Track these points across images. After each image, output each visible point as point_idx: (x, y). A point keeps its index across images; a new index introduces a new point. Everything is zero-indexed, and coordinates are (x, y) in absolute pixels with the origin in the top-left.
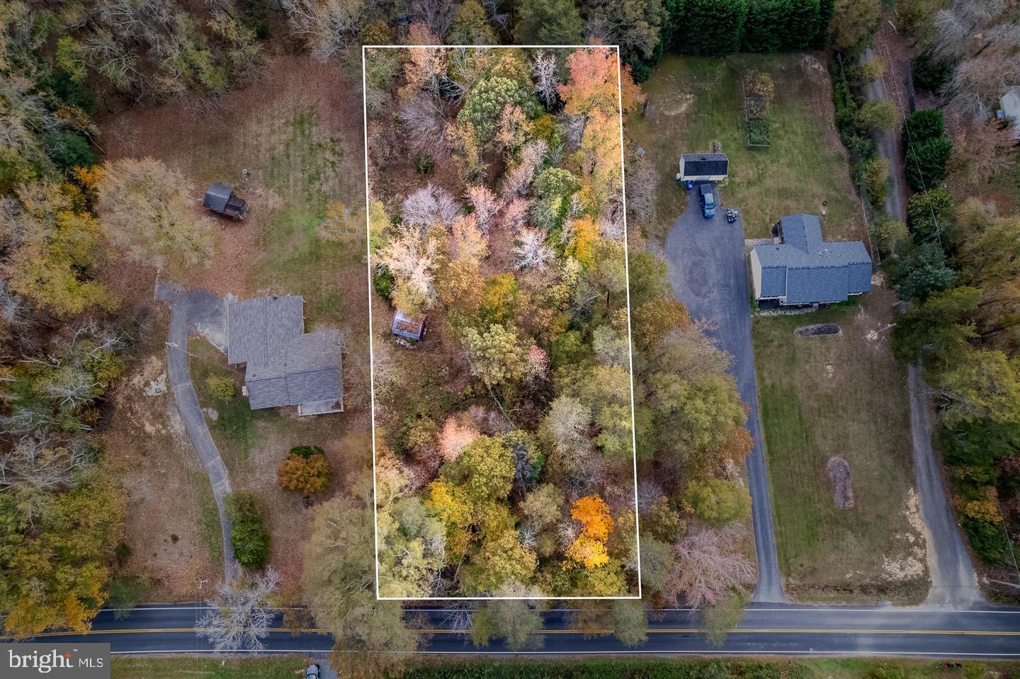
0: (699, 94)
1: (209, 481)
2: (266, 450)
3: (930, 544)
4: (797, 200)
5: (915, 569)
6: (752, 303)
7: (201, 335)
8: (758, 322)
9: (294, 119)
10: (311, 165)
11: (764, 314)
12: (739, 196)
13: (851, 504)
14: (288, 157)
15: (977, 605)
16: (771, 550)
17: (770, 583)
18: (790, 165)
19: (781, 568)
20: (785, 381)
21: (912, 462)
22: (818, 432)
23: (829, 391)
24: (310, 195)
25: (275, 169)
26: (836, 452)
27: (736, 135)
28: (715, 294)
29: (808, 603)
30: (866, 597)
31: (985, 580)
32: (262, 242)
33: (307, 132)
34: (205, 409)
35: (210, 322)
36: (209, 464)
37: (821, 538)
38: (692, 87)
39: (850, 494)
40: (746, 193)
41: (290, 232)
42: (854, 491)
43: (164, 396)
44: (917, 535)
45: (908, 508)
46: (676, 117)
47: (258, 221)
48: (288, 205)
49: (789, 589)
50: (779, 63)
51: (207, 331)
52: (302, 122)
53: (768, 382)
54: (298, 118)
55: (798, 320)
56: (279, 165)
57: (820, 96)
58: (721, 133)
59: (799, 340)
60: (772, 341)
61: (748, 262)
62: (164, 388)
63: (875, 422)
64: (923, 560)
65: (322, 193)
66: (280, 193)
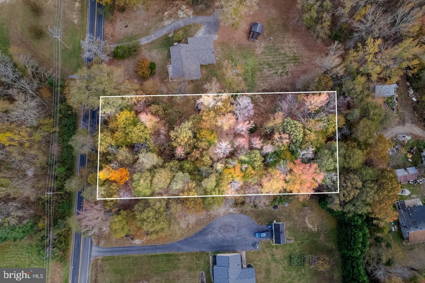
0: (318, 234)
1: (147, 36)
2: (157, 55)
4: (265, 278)
6: (216, 252)
7: (201, 28)
8: (207, 254)
9: (297, 56)
10: (276, 64)
11: (211, 258)
12: (266, 250)
14: (279, 55)
16: (112, 254)
17: (99, 252)
18: (283, 276)
19: (105, 257)
20: (181, 265)
22: (159, 278)
24: (262, 64)
25: (273, 50)
27: (297, 251)
28: (220, 236)
29: (91, 268)
32: (240, 47)
33: (291, 61)
34: (173, 32)
35: (206, 30)
36: (152, 35)
37: (116, 275)
38: (321, 231)
40: (268, 253)
41: (245, 58)
43: (178, 17)
46: (305, 222)
47: (249, 45)
48: (257, 56)
49: (96, 260)
50: (337, 275)
51: (203, 29)
52: (295, 59)
53: (181, 258)
54: (297, 58)
55: (208, 273)
56: (275, 52)
58: (298, 244)
59: (199, 273)
60: (198, 260)
61: (234, 252)
62: (181, 17)
65: (263, 69)
66: (263, 53)
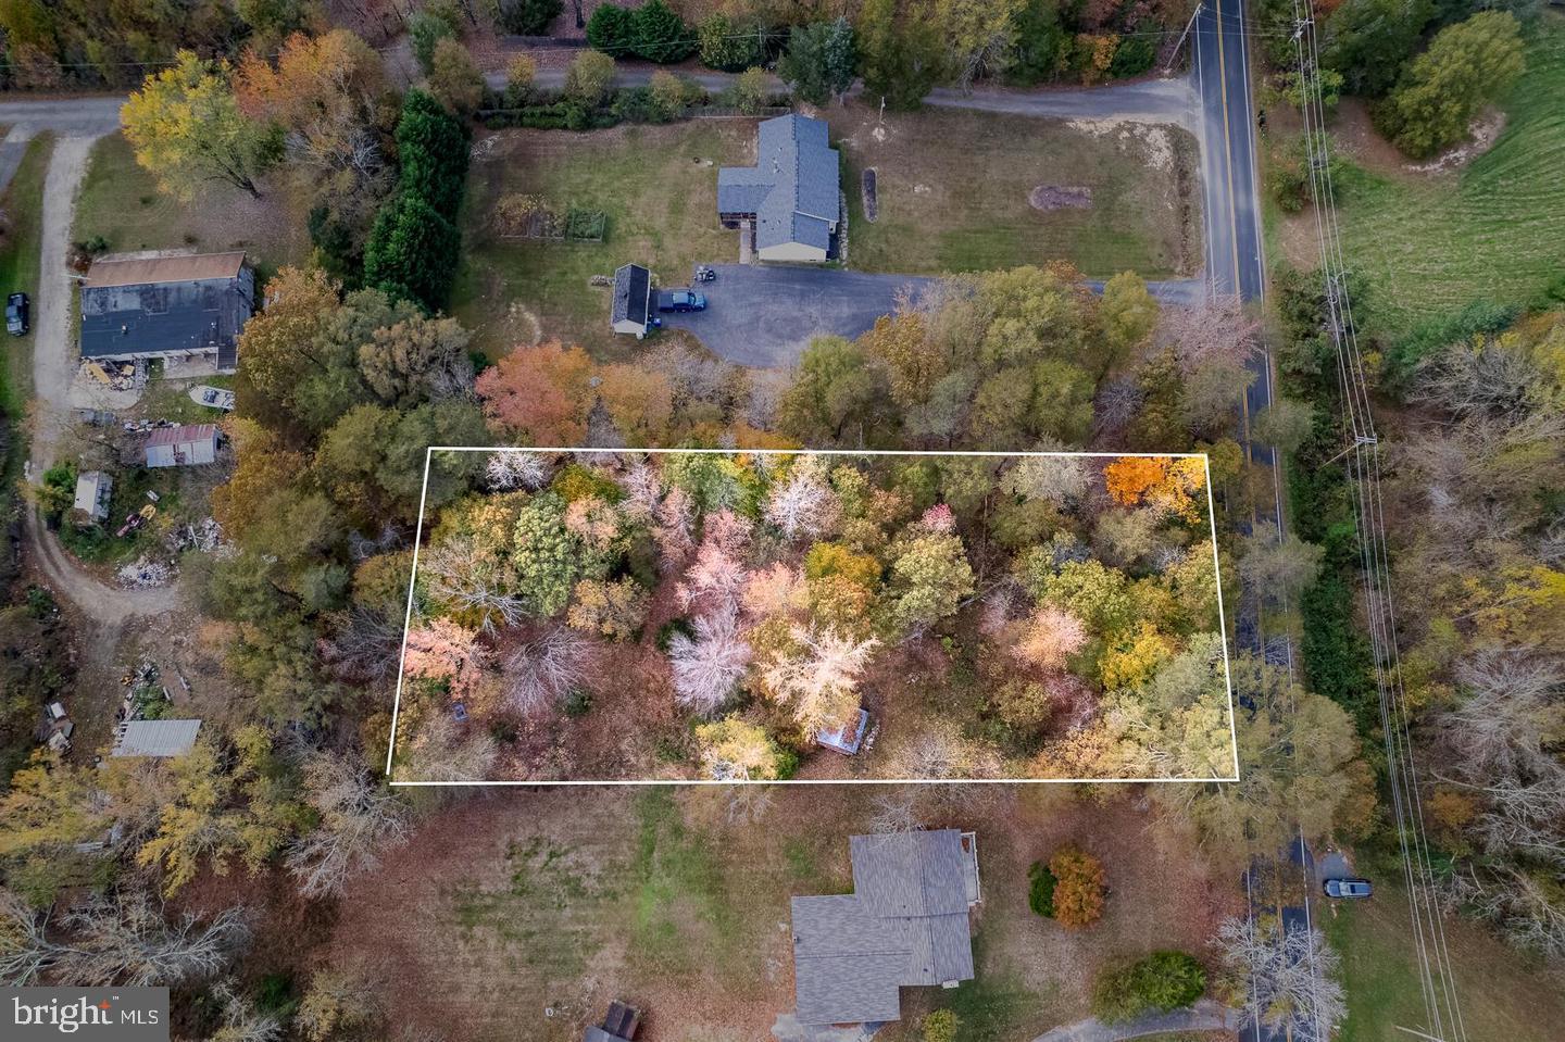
0: (511, 294)
2: (1026, 960)
3: (1131, 118)
4: (689, 192)
5: (1158, 138)
6: (828, 266)
8: (855, 263)
9: (460, 924)
10: (549, 894)
11: (845, 254)
12: (675, 262)
13: (1087, 191)
14: (531, 934)
15: (1195, 84)
17: (1183, 293)
18: (636, 194)
19: (1164, 279)
20: (933, 243)
21: (1037, 119)
22: (999, 214)
23: (948, 194)
24: (606, 894)
25: (551, 957)
26: (1024, 197)
27: (583, 254)
28: (813, 310)
29: (1204, 255)
30: (1193, 193)
31: (1167, 72)
32: (683, 976)
33: (489, 901)
37: (1127, 230)
38: (498, 303)
39: (1075, 190)
40: (672, 253)
41: (668, 928)
42: (1072, 185)
44: (1120, 128)
45: (1091, 132)
46: (544, 328)
47: (645, 984)
48: (618, 934)
49: (1189, 273)
50: (477, 188)
52: (468, 910)
53: (933, 263)
54: (460, 917)
55: (855, 215)
56: (545, 950)
57: (536, 144)
58: (577, 273)
59: (883, 218)
60: (881, 251)
61: (772, 264)
63: (988, 148)
64: (1149, 128)
65: (603, 874)
66: (597, 946)
